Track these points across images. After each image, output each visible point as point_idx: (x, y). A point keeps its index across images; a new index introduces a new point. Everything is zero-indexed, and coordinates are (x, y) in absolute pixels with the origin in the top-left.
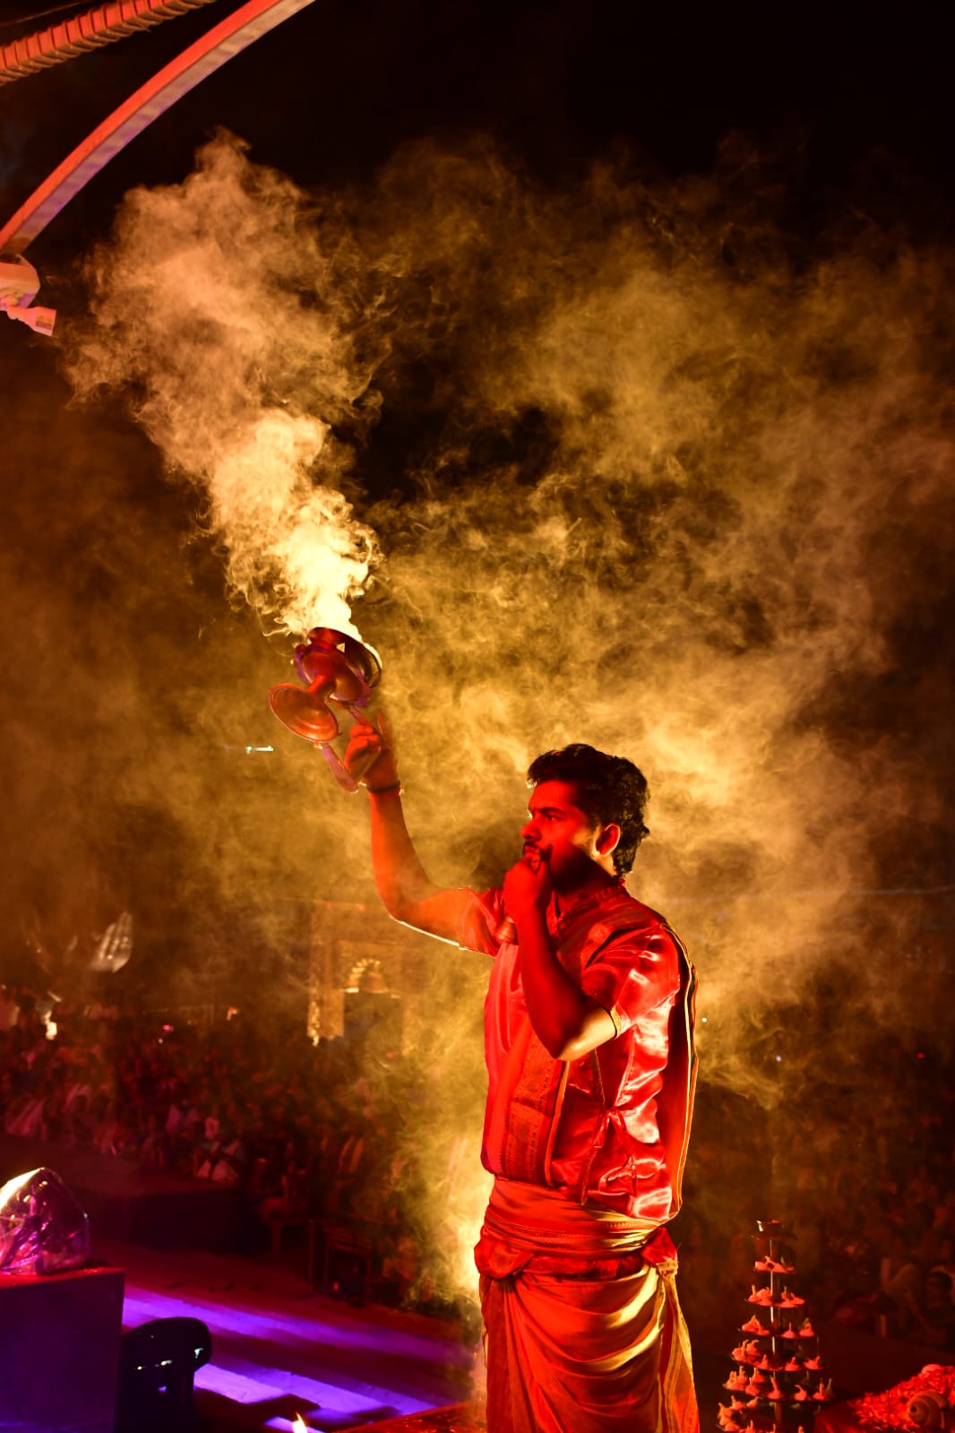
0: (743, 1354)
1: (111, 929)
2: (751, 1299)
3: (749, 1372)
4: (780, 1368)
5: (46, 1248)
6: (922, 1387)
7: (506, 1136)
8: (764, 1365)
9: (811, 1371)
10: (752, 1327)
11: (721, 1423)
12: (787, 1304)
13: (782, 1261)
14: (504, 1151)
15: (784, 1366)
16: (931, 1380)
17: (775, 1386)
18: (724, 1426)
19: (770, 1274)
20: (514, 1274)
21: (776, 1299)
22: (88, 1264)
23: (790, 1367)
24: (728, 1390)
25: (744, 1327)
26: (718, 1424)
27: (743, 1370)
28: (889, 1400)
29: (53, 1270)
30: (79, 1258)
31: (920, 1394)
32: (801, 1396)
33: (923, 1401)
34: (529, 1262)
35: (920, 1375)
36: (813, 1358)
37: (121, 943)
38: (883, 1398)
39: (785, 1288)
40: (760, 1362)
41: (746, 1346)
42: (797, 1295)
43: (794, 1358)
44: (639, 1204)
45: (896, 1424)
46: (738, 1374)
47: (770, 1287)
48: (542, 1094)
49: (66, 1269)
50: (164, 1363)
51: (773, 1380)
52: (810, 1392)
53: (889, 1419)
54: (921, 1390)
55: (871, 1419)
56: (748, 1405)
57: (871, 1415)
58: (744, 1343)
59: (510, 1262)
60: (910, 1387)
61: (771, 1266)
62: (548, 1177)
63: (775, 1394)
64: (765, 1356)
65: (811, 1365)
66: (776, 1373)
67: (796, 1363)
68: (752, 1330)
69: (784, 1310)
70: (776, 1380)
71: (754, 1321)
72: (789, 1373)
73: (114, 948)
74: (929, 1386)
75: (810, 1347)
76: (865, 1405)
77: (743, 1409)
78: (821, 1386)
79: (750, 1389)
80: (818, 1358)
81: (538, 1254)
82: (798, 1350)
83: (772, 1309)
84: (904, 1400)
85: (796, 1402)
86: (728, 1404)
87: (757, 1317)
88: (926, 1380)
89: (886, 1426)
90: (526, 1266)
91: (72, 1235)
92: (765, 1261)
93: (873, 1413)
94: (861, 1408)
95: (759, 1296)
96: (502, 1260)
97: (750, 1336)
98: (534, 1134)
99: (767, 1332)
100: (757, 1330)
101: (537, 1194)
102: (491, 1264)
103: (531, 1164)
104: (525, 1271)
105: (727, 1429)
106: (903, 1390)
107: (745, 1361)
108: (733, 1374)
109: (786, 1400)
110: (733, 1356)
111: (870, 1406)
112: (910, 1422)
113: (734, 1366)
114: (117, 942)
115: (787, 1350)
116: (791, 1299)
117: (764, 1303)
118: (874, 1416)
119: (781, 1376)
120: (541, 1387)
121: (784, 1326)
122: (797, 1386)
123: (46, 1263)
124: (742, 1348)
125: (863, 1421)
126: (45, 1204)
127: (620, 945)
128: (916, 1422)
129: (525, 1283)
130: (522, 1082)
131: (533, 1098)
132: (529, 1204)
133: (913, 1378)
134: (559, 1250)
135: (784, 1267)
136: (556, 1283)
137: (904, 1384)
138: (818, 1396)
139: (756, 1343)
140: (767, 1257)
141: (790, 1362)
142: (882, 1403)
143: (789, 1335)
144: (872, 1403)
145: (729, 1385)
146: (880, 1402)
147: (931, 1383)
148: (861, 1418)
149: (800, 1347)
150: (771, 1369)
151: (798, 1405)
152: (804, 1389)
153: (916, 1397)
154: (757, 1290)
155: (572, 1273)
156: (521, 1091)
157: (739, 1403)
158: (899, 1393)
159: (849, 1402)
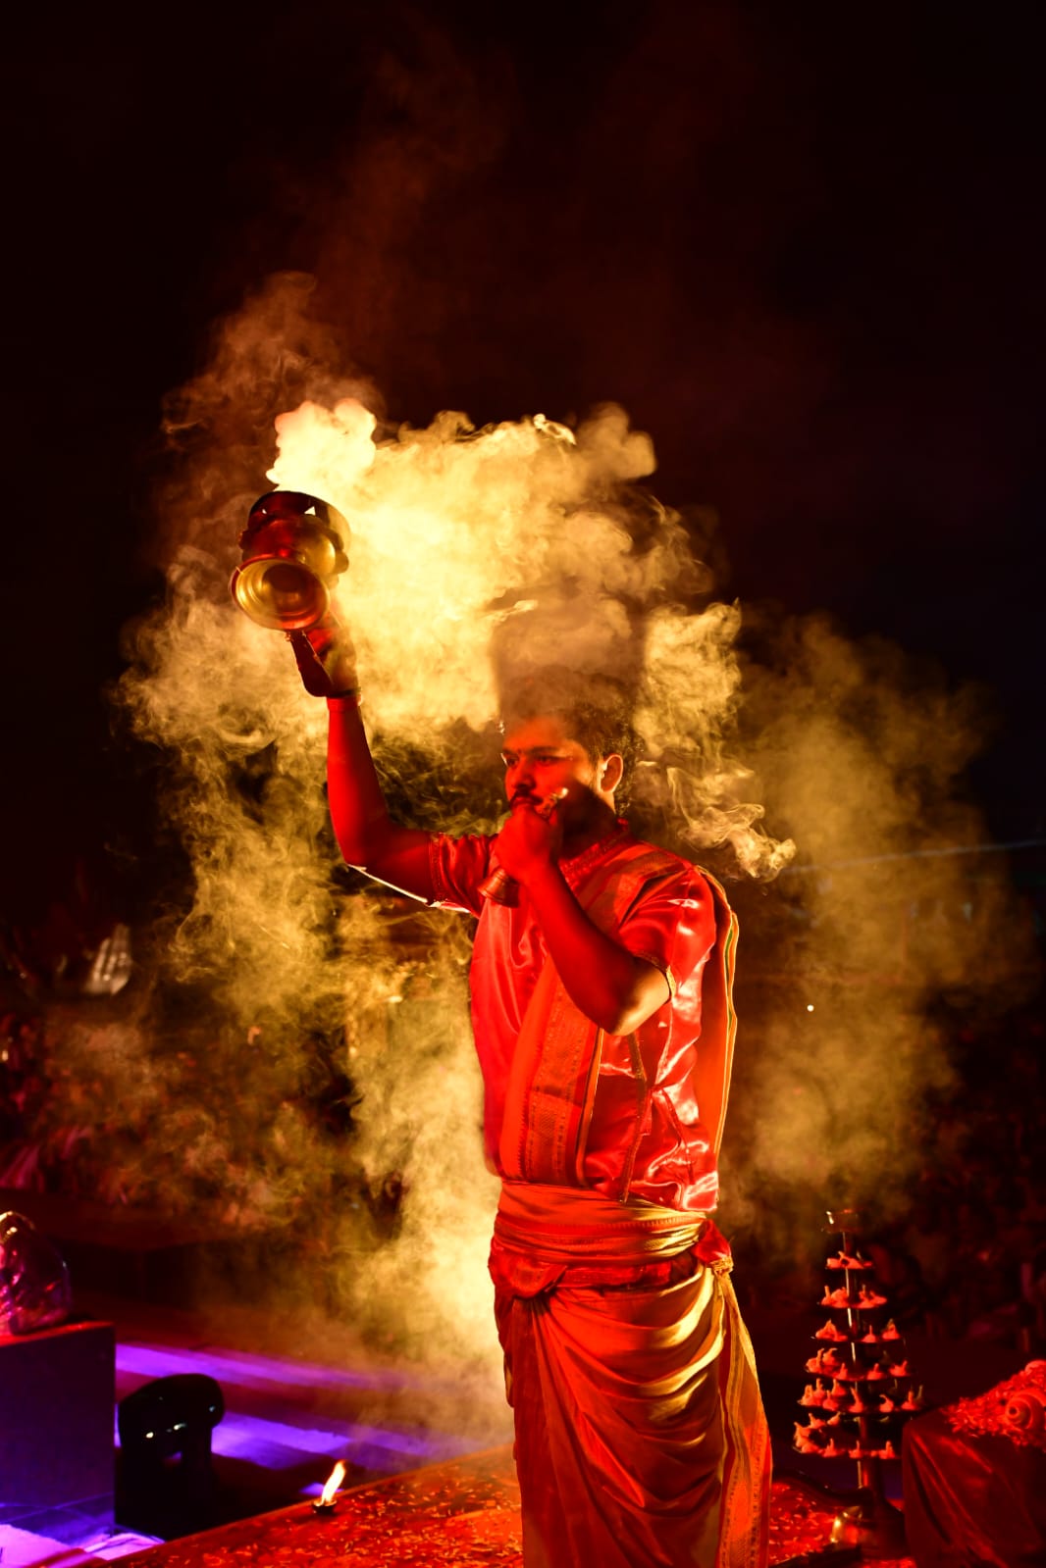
0: (818, 1365)
1: (105, 944)
2: (825, 1301)
3: (828, 1385)
4: (862, 1377)
5: (19, 1304)
6: (1023, 1386)
7: (525, 1132)
8: (842, 1375)
9: (899, 1379)
10: (827, 1333)
11: (798, 1444)
12: (866, 1304)
13: (858, 1255)
14: (523, 1149)
15: (866, 1374)
16: (1034, 1378)
17: (856, 1397)
18: (800, 1448)
19: (844, 1271)
20: (546, 1290)
21: (854, 1299)
22: (73, 1319)
23: (873, 1376)
24: (804, 1407)
25: (818, 1334)
26: (795, 1445)
27: (821, 1382)
28: (986, 1403)
29: (30, 1329)
30: (58, 1313)
31: (1019, 1393)
32: (887, 1407)
33: (1024, 1401)
34: (563, 1274)
35: (1022, 1373)
36: (900, 1364)
37: (118, 960)
38: (980, 1402)
39: (864, 1287)
40: (839, 1372)
41: (822, 1357)
42: (878, 1294)
43: (877, 1365)
44: (686, 1195)
45: (995, 1429)
46: (814, 1388)
47: (845, 1287)
48: (568, 1082)
49: (45, 1327)
50: (176, 1427)
51: (854, 1392)
52: (898, 1400)
53: (986, 1424)
54: (1022, 1389)
55: (966, 1426)
56: (829, 1422)
57: (966, 1421)
58: (819, 1353)
59: (539, 1278)
60: (1009, 1387)
61: (845, 1262)
62: (580, 1173)
63: (857, 1408)
64: (843, 1365)
65: (898, 1371)
66: (859, 1384)
67: (879, 1370)
68: (827, 1337)
69: (864, 1312)
70: (859, 1393)
71: (830, 1326)
72: (873, 1382)
73: (110, 967)
74: (1031, 1385)
75: (895, 1351)
76: (959, 1411)
77: (822, 1428)
78: (910, 1394)
79: (829, 1403)
80: (905, 1363)
81: (572, 1265)
82: (882, 1356)
83: (849, 1311)
84: (1003, 1402)
85: (885, 1415)
86: (805, 1423)
87: (833, 1322)
88: (1028, 1378)
89: (983, 1433)
90: (560, 1280)
91: (50, 1287)
92: (838, 1257)
93: (968, 1419)
94: (955, 1415)
95: (834, 1297)
96: (527, 1277)
97: (826, 1344)
98: (562, 1127)
99: (844, 1337)
100: (833, 1336)
101: (568, 1197)
102: (513, 1283)
103: (559, 1162)
104: (559, 1286)
105: (804, 1450)
106: (1001, 1392)
107: (820, 1372)
108: (809, 1388)
109: (872, 1414)
110: (807, 1368)
111: (966, 1412)
112: (1009, 1427)
113: (811, 1379)
114: (113, 959)
115: (868, 1356)
116: (870, 1298)
117: (839, 1305)
118: (969, 1423)
119: (863, 1387)
120: (587, 1416)
121: (864, 1329)
122: (883, 1396)
123: (21, 1320)
124: (818, 1359)
125: (955, 1429)
126: (15, 1253)
127: (654, 896)
128: (1016, 1426)
129: (560, 1301)
130: (543, 1067)
131: (559, 1085)
132: (556, 1208)
133: (1014, 1377)
134: (598, 1258)
135: (860, 1263)
136: (600, 1298)
137: (1003, 1384)
138: (907, 1406)
139: (834, 1353)
140: (840, 1253)
141: (872, 1370)
142: (979, 1407)
143: (870, 1339)
144: (967, 1408)
145: (805, 1401)
146: (977, 1406)
147: (1033, 1381)
148: (955, 1426)
149: (885, 1353)
150: (851, 1380)
151: (886, 1418)
152: (891, 1398)
153: (1016, 1398)
154: (831, 1291)
155: (615, 1283)
156: (544, 1078)
157: (818, 1420)
158: (997, 1394)
159: (941, 1410)
